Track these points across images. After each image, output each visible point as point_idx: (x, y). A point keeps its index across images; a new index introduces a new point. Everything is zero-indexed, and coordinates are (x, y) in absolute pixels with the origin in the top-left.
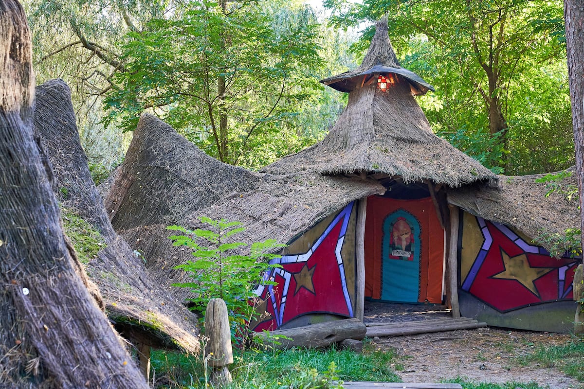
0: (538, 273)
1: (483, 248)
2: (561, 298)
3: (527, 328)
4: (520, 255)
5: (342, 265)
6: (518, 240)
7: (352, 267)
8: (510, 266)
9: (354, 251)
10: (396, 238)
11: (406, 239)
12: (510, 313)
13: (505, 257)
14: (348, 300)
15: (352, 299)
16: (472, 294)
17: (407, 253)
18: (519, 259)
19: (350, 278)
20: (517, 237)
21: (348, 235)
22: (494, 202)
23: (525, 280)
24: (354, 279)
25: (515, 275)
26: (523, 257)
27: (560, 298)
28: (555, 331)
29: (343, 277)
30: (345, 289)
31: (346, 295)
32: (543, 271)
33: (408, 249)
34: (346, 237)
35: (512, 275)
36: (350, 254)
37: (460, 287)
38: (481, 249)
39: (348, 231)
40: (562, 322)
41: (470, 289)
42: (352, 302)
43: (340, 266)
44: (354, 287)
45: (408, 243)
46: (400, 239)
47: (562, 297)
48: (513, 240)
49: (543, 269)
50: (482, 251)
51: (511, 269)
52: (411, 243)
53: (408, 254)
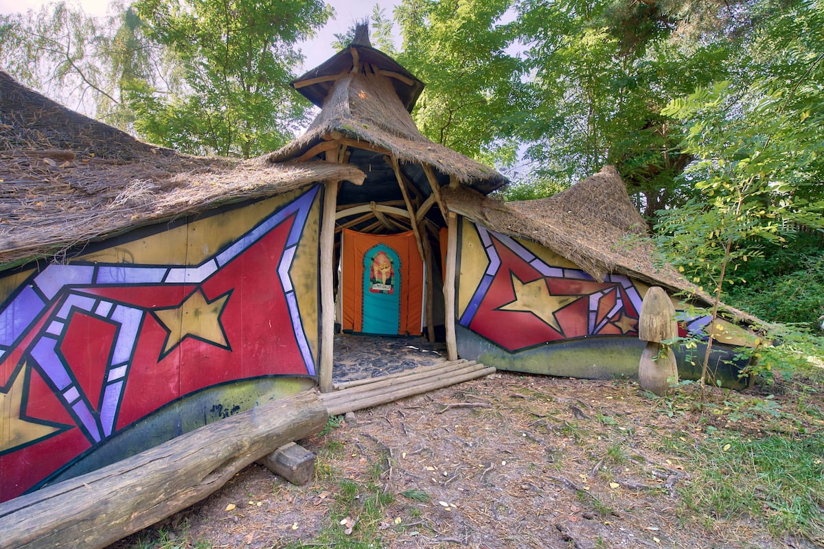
0: (561, 302)
1: (487, 273)
2: (592, 334)
3: (545, 372)
4: (538, 279)
5: (292, 293)
6: (535, 261)
7: (313, 298)
8: (522, 295)
9: (316, 272)
10: (376, 273)
11: (386, 273)
12: (521, 353)
13: (517, 283)
14: (305, 351)
15: (313, 347)
16: (473, 331)
17: (388, 286)
18: (534, 285)
19: (309, 315)
20: (534, 257)
21: (304, 246)
22: (505, 212)
23: (543, 312)
24: (316, 315)
25: (528, 306)
26: (541, 282)
27: (590, 333)
28: (586, 376)
29: (295, 314)
30: (299, 332)
31: (302, 342)
32: (567, 300)
33: (388, 282)
34: (300, 248)
35: (525, 305)
36: (308, 276)
37: (457, 322)
38: (485, 274)
39: (303, 238)
40: (594, 365)
41: (469, 325)
42: (313, 353)
43: (288, 295)
44: (316, 329)
45: (388, 277)
46: (380, 273)
47: (593, 332)
48: (528, 261)
49: (568, 297)
50: (486, 276)
51: (525, 298)
52: (391, 277)
53: (388, 288)
